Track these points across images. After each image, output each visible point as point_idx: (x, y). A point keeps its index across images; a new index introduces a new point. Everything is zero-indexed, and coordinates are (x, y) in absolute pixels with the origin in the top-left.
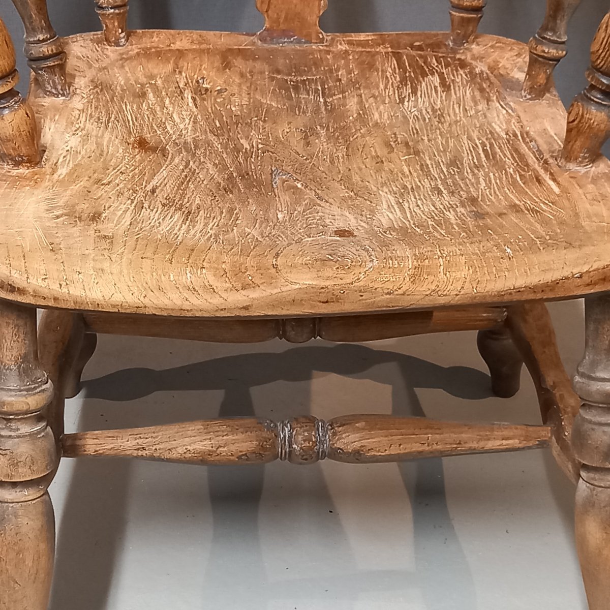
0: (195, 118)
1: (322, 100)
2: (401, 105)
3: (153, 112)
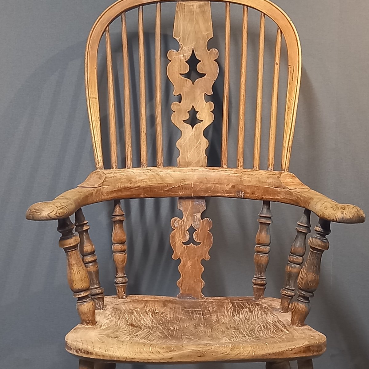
0: (152, 321)
1: (202, 316)
2: (233, 318)
3: (137, 318)
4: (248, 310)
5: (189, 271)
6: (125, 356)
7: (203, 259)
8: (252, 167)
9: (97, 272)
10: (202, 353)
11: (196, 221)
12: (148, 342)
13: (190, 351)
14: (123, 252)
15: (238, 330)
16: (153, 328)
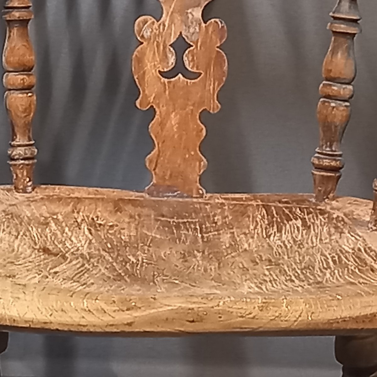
1: (200, 235)
2: (267, 239)
4: (301, 223)
5: (174, 136)
6: (30, 316)
7: (205, 110)
10: (198, 315)
11: (190, 24)
12: (81, 288)
13: (172, 309)
14: (27, 91)
15: (277, 267)
16: (90, 258)
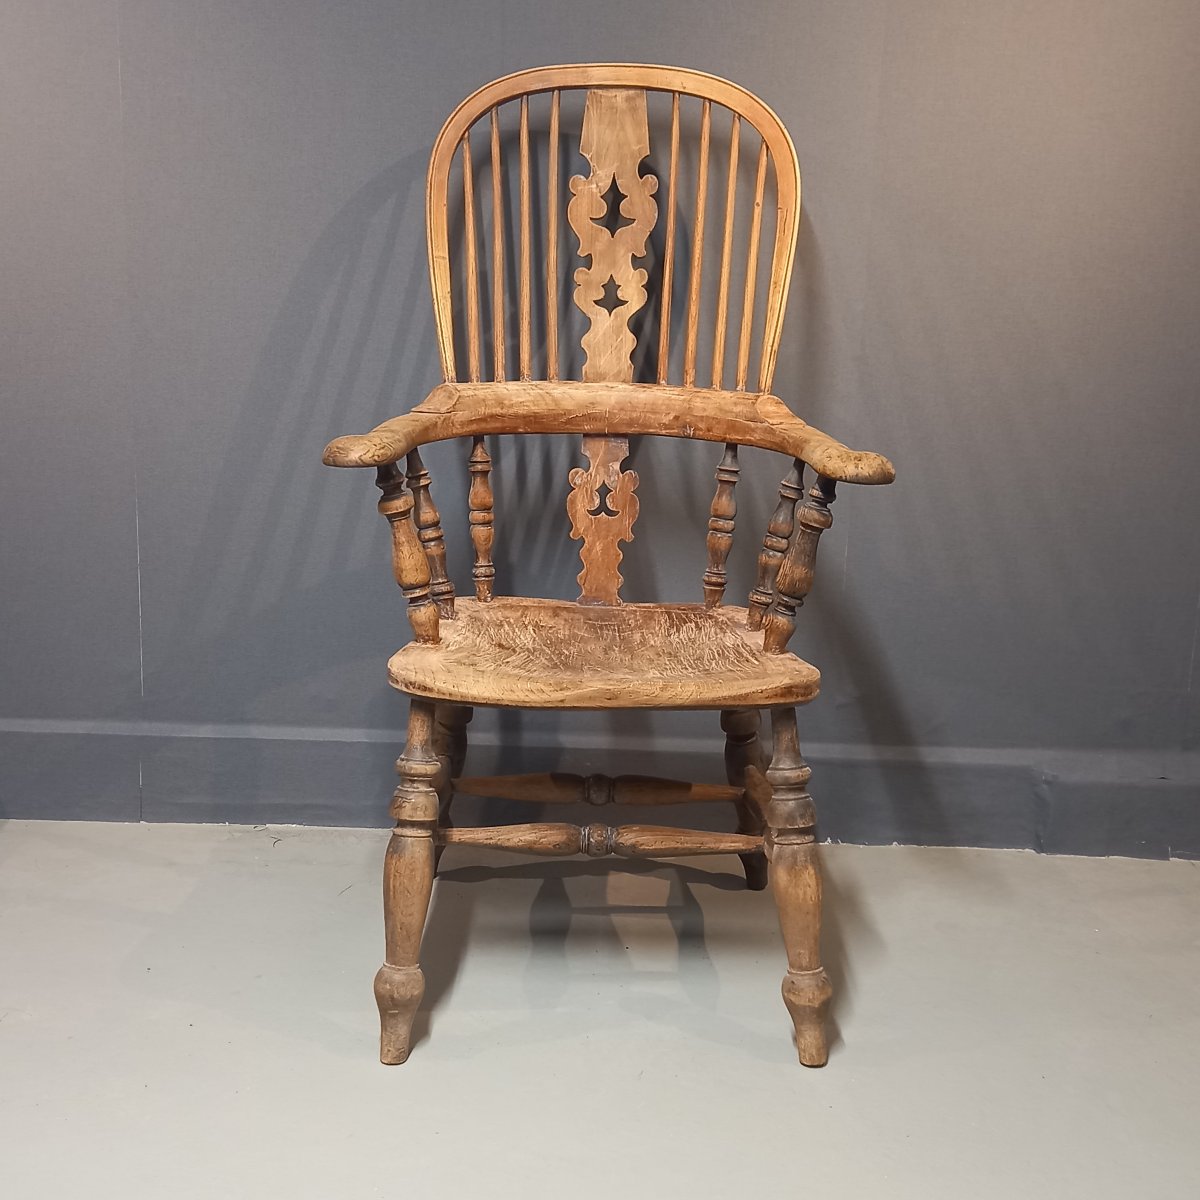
0: (534, 640)
1: (617, 634)
2: (668, 637)
3: (508, 633)
4: (694, 625)
5: (598, 558)
7: (622, 539)
8: (709, 385)
9: (443, 557)
10: (614, 694)
11: (611, 474)
12: (526, 674)
13: (594, 690)
14: (487, 526)
15: (675, 658)
16: (534, 651)
